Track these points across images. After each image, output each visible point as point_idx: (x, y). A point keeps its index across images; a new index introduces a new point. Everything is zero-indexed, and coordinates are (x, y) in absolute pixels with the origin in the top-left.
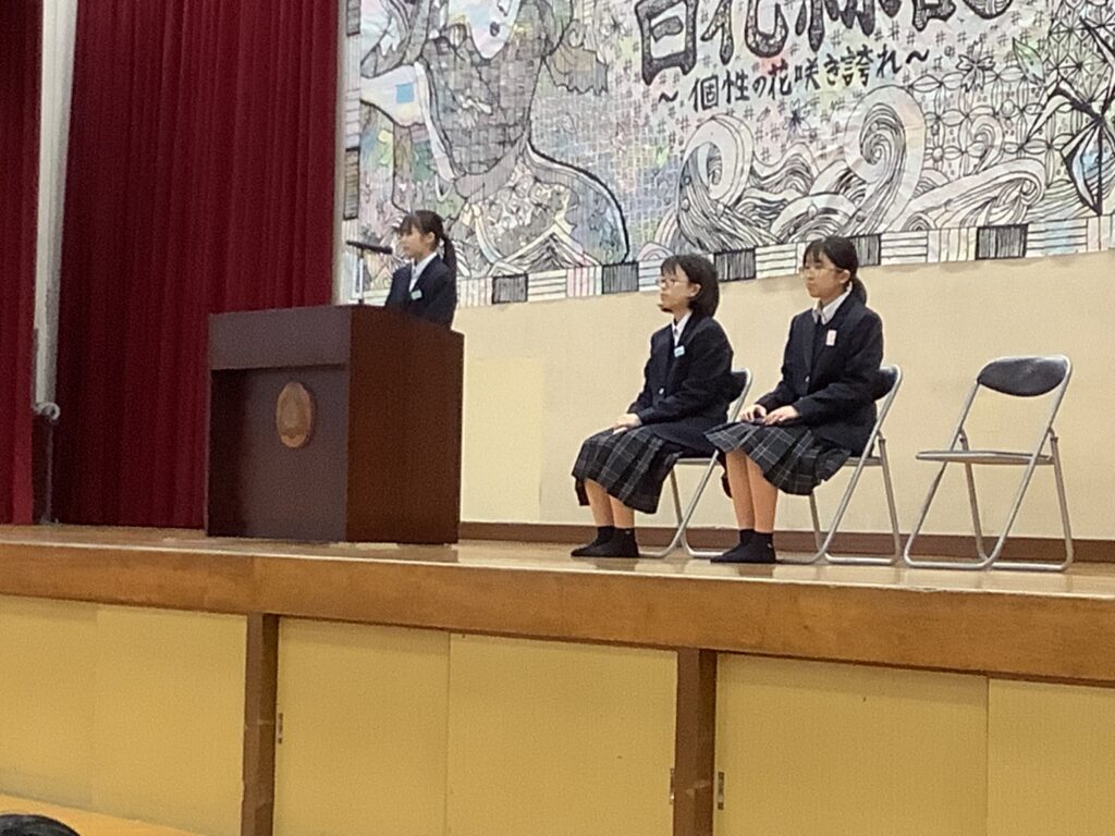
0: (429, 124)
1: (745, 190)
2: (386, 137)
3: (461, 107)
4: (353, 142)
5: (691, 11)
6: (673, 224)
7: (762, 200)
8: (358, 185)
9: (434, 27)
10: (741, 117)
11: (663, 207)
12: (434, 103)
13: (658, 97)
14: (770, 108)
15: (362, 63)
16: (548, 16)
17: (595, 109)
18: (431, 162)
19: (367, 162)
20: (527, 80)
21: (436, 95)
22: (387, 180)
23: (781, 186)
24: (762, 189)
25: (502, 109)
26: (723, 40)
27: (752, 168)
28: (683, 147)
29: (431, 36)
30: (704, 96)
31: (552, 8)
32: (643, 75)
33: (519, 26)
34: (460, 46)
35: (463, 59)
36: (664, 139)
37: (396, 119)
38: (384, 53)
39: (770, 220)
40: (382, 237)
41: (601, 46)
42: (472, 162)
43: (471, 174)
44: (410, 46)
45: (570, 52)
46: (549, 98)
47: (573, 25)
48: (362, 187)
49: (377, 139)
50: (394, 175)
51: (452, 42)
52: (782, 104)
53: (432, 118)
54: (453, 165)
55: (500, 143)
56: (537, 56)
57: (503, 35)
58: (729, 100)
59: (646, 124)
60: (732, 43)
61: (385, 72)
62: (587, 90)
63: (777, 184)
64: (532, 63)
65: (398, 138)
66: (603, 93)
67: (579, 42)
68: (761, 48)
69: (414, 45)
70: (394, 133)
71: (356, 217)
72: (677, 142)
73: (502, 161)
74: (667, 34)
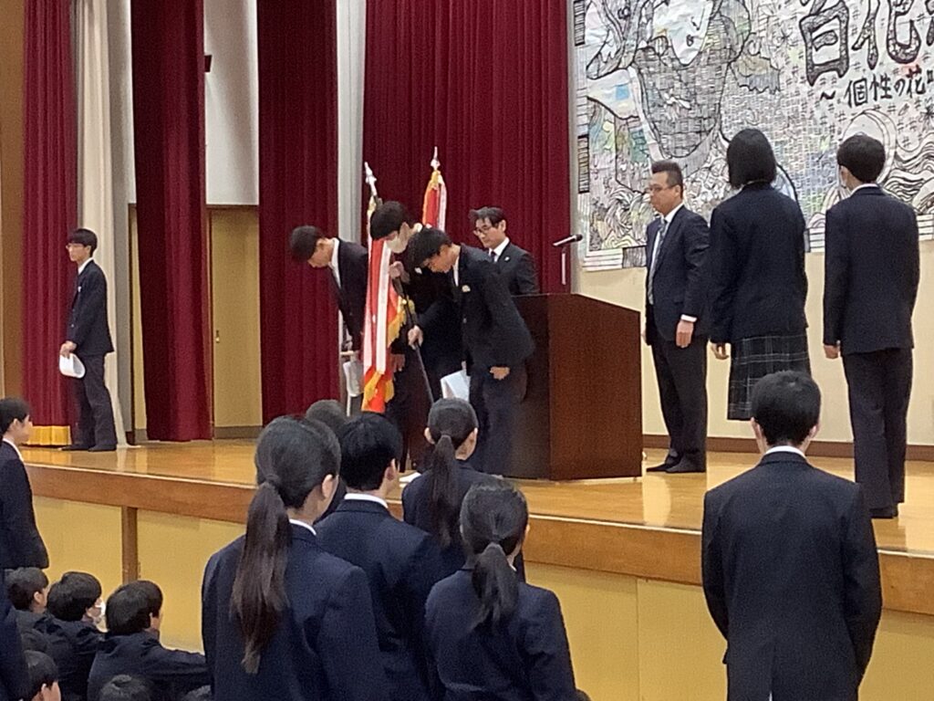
0: (642, 116)
1: (890, 171)
2: (609, 127)
3: (665, 103)
4: (584, 130)
5: (844, 25)
6: (835, 199)
7: (904, 179)
8: (588, 165)
9: (642, 39)
10: (885, 112)
11: (827, 185)
12: (645, 100)
13: (820, 97)
14: (909, 104)
15: (587, 67)
16: (731, 30)
17: (771, 105)
18: (645, 147)
19: (595, 147)
20: (717, 82)
21: (647, 94)
22: (611, 162)
23: (919, 169)
24: (904, 170)
25: (699, 105)
26: (869, 50)
27: (896, 153)
28: (841, 136)
29: (640, 46)
30: (856, 95)
31: (734, 23)
32: (808, 77)
33: (709, 38)
34: (663, 55)
35: (665, 65)
36: (826, 130)
37: (615, 112)
38: (605, 59)
39: (912, 195)
40: (609, 208)
41: (774, 54)
42: (677, 148)
43: (676, 157)
44: (625, 54)
45: (749, 59)
46: (735, 96)
47: (751, 37)
48: (592, 167)
49: (602, 128)
50: (617, 157)
51: (657, 51)
52: (918, 101)
53: (644, 111)
54: (661, 149)
55: (697, 132)
56: (723, 63)
57: (697, 45)
58: (875, 99)
59: (810, 119)
60: (877, 52)
61: (605, 75)
62: (764, 91)
63: (917, 166)
64: (720, 68)
65: (618, 128)
66: (777, 92)
67: (757, 51)
68: (899, 55)
69: (628, 53)
70: (615, 124)
71: (588, 191)
72: (836, 133)
73: (700, 147)
74: (825, 44)
